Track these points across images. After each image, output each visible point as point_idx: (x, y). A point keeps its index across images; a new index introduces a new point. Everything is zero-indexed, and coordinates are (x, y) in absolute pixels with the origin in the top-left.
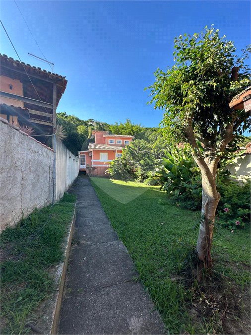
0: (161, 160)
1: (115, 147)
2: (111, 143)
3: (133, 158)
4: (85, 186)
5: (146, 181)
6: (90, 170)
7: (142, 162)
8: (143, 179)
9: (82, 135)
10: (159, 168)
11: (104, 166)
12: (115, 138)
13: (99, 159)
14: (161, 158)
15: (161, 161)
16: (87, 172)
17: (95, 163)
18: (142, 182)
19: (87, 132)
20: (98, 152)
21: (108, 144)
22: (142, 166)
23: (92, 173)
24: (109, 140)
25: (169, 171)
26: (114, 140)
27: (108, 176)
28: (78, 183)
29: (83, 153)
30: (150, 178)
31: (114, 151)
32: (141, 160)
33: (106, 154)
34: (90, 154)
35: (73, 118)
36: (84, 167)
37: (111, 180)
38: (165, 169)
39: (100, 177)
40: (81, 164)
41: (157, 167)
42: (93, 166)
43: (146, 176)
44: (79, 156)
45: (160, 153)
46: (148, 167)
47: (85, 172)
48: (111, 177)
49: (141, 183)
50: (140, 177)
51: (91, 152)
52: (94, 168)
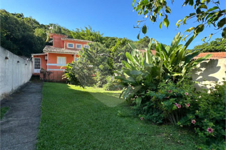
0: (121, 64)
1: (74, 51)
2: (69, 47)
3: (91, 62)
4: (34, 92)
5: (105, 86)
6: (45, 75)
7: (101, 66)
8: (103, 84)
9: (39, 38)
10: (118, 74)
11: (61, 70)
12: (75, 42)
13: (56, 63)
14: (120, 63)
15: (121, 66)
16: (42, 76)
17: (51, 67)
18: (101, 87)
19: (45, 35)
20: (54, 56)
21: (66, 48)
22: (102, 71)
23: (47, 78)
24: (68, 43)
25: (128, 77)
26: (73, 44)
27: (65, 81)
28: (25, 89)
29: (38, 56)
30: (108, 83)
31: (73, 55)
32: (100, 65)
33: (64, 58)
34: (46, 57)
35: (30, 20)
36: (37, 71)
37: (69, 85)
38: (125, 74)
39: (57, 82)
40: (36, 68)
41: (116, 72)
42: (48, 70)
43: (105, 81)
44: (33, 59)
45: (119, 57)
46: (107, 72)
47: (39, 76)
48: (69, 82)
49: (100, 89)
50: (99, 82)
51: (47, 55)
52: (50, 73)
